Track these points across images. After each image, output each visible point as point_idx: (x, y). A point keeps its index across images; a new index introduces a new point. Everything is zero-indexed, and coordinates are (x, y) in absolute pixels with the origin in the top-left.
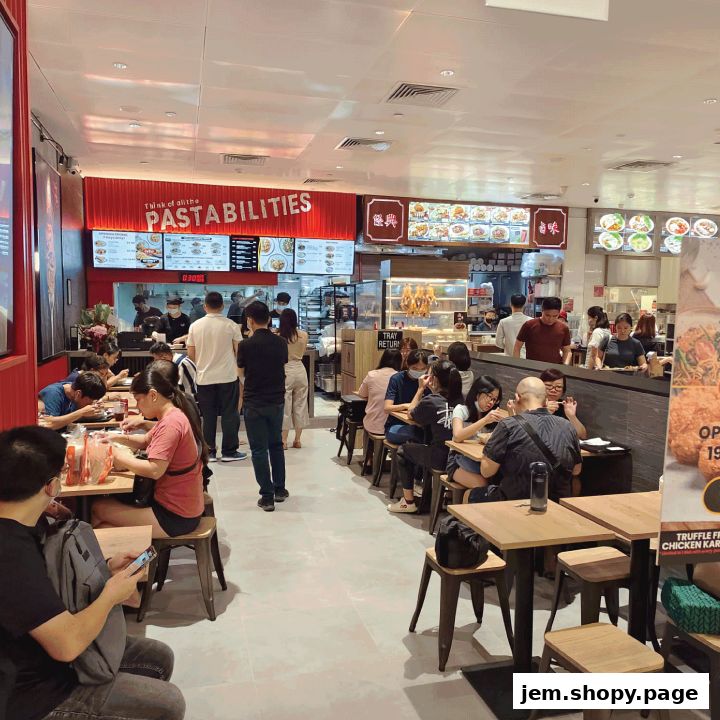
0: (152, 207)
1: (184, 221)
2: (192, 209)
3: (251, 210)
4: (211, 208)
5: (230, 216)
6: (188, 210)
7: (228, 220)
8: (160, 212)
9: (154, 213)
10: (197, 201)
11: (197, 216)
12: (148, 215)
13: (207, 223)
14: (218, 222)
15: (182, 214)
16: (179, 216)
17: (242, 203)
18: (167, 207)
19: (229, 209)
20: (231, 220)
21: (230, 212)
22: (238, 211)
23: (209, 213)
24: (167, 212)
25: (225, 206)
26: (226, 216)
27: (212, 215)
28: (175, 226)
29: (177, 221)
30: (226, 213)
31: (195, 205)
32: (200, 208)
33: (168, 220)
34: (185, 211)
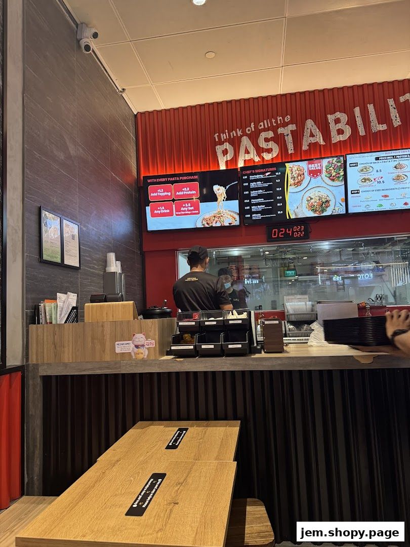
0: (224, 136)
1: (269, 151)
2: (280, 131)
3: (373, 116)
4: (310, 123)
5: (340, 132)
6: (275, 132)
7: (336, 138)
8: (235, 143)
9: (227, 146)
10: (288, 118)
11: (289, 140)
12: (219, 149)
13: (305, 147)
14: (322, 143)
15: (267, 140)
16: (263, 144)
17: (357, 111)
18: (244, 134)
19: (337, 121)
20: (342, 138)
21: (339, 126)
22: (352, 123)
23: (307, 133)
24: (245, 141)
25: (331, 118)
26: (334, 133)
27: (312, 135)
28: (257, 159)
29: (260, 150)
30: (333, 128)
31: (285, 125)
32: (292, 127)
33: (247, 152)
34: (270, 134)
